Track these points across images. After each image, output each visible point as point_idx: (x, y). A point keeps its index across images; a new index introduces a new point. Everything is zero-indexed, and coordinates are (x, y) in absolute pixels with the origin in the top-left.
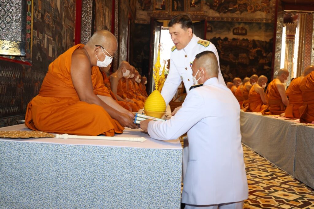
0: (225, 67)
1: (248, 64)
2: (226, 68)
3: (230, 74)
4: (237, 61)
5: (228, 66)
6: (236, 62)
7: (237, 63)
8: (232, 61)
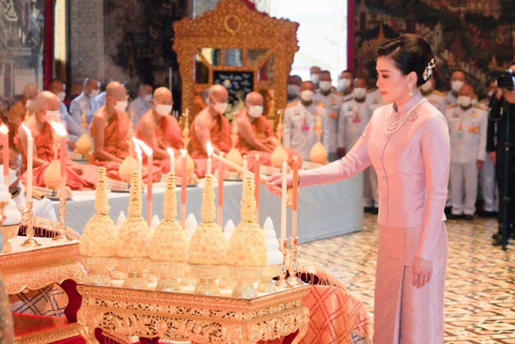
0: (427, 29)
1: (496, 16)
2: (432, 33)
3: (446, 52)
4: (462, 9)
5: (438, 28)
6: (459, 12)
7: (462, 16)
8: (449, 7)
